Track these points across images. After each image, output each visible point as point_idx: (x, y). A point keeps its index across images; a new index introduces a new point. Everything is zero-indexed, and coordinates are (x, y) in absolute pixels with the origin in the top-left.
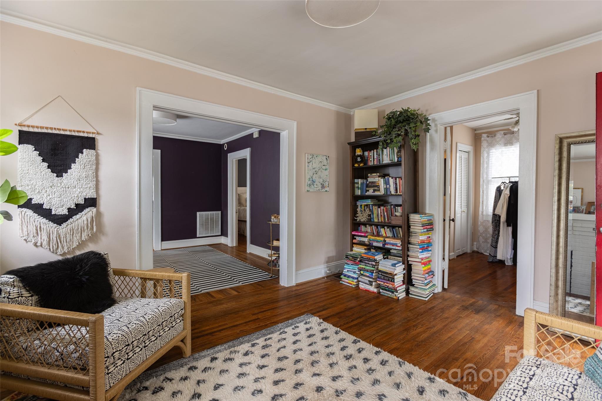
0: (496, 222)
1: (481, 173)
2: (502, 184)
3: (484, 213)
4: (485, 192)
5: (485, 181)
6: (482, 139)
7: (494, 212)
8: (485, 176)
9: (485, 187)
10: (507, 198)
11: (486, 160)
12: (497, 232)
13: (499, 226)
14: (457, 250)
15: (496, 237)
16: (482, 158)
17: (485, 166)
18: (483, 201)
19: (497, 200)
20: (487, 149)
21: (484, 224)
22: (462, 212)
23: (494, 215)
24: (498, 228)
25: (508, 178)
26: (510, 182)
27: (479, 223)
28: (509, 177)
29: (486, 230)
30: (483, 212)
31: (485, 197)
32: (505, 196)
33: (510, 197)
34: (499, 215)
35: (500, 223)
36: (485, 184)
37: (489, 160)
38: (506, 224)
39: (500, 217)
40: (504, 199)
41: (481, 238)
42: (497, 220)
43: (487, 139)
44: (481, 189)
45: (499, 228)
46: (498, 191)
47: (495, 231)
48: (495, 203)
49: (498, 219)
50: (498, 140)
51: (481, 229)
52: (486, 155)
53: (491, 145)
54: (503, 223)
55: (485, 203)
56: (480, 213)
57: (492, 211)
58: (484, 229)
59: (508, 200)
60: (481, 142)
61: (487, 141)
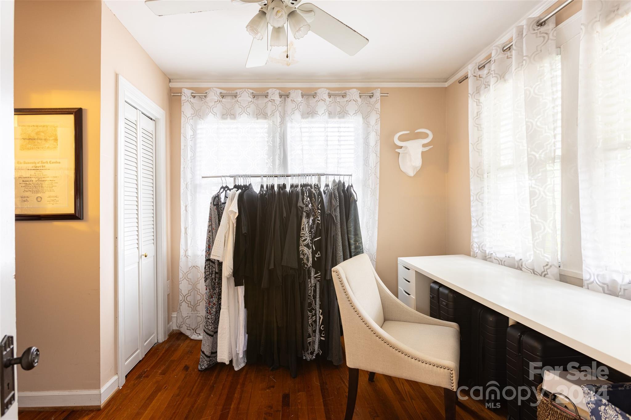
0: (213, 277)
1: (182, 169)
2: (222, 189)
3: (190, 253)
4: (189, 209)
5: (190, 187)
6: (183, 98)
7: (209, 254)
8: (189, 176)
9: (189, 198)
10: (234, 221)
11: (190, 143)
12: (215, 300)
13: (220, 284)
14: (126, 360)
15: (214, 310)
16: (182, 138)
17: (189, 154)
18: (186, 229)
19: (214, 226)
20: (191, 122)
21: (190, 276)
22: (140, 257)
23: (208, 260)
24: (217, 289)
25: (232, 179)
26: (235, 187)
27: (181, 275)
28: (234, 177)
29: (194, 287)
30: (186, 251)
31: (190, 219)
32: (229, 218)
33: (238, 219)
34: (218, 261)
35: (220, 279)
36: (189, 193)
37: (195, 144)
38: (232, 280)
39: (220, 264)
40: (229, 223)
41: (184, 306)
42: (216, 273)
43: (192, 100)
44: (182, 203)
45: (220, 289)
46: (214, 205)
47: (212, 297)
48: (211, 233)
49: (217, 271)
50: (211, 104)
51: (184, 287)
52: (189, 133)
53: (199, 114)
54: (228, 279)
55: (189, 231)
56: (182, 253)
57: (204, 253)
58: (190, 287)
59: (235, 225)
60: (181, 103)
61: (192, 104)
